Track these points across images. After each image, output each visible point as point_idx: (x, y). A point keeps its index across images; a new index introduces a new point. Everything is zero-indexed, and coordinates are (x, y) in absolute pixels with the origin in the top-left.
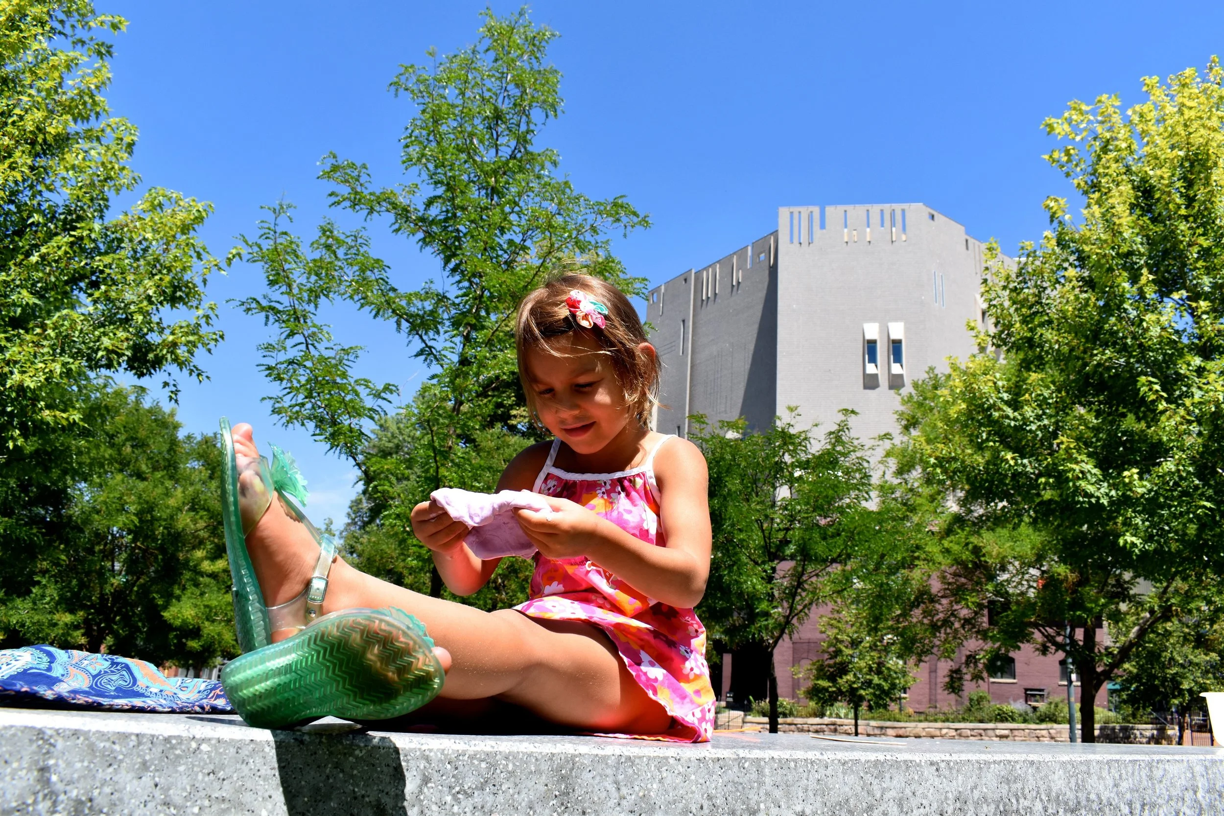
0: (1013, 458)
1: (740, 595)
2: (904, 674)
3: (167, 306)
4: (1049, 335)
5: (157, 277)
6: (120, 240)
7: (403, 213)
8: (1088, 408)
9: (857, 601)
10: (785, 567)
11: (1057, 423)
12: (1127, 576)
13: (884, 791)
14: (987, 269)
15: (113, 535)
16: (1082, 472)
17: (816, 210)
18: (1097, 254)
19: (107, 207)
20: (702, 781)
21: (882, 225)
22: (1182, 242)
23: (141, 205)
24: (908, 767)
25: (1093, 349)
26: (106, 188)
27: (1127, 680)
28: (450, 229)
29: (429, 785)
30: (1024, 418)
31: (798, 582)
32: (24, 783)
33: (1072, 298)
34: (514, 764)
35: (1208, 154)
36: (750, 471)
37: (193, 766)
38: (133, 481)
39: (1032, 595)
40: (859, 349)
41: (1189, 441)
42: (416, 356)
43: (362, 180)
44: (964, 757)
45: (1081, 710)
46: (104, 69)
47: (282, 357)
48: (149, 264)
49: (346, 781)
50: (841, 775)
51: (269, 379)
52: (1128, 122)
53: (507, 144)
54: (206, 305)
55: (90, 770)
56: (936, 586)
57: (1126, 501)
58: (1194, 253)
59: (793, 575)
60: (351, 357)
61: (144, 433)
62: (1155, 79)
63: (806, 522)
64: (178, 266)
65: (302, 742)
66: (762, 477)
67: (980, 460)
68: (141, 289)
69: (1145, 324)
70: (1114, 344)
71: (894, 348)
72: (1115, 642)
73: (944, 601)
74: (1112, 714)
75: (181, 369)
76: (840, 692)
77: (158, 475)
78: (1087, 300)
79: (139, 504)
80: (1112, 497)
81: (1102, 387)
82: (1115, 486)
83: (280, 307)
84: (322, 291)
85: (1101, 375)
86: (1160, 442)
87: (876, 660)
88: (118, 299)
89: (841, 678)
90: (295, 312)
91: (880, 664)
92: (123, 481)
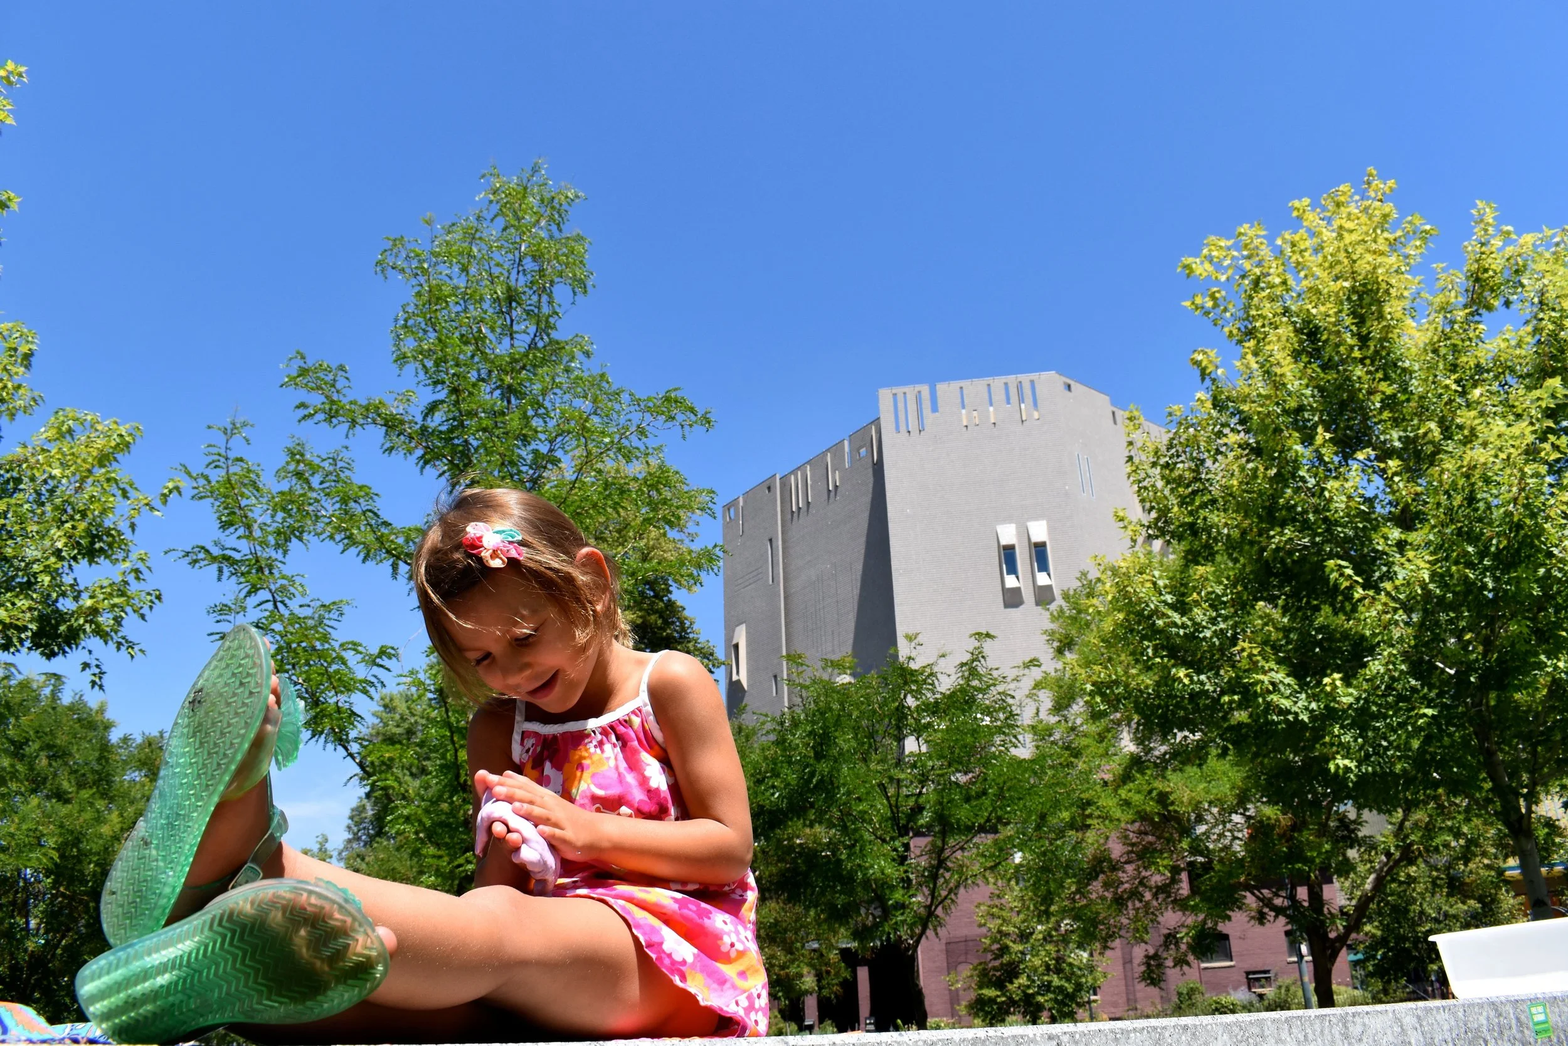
0: (1187, 675)
1: (866, 882)
2: (1091, 969)
3: (84, 562)
4: (1215, 517)
5: (68, 525)
6: (18, 481)
7: (392, 424)
8: (1273, 604)
9: (1017, 878)
10: (920, 843)
11: (1234, 626)
12: (1351, 812)
14: (1131, 443)
15: (25, 879)
16: (1273, 684)
17: (925, 390)
18: (1259, 413)
21: (1008, 402)
22: (1360, 390)
23: (45, 433)
25: (1269, 530)
27: (1370, 947)
28: (456, 442)
30: (1195, 624)
31: (940, 862)
33: (1237, 469)
35: (1378, 283)
36: (864, 723)
38: (52, 804)
39: (1238, 849)
40: (994, 558)
41: (1396, 633)
43: (339, 385)
45: (1316, 990)
48: (57, 508)
52: (1279, 253)
53: (525, 330)
54: (134, 556)
56: (1117, 850)
57: (1331, 714)
58: (1376, 402)
59: (930, 852)
60: (334, 615)
61: (65, 738)
62: (1306, 201)
63: (942, 781)
64: (96, 508)
66: (880, 728)
67: (1148, 681)
68: (47, 542)
69: (1327, 494)
70: (1294, 521)
71: (1037, 553)
72: (1350, 899)
73: (1129, 868)
74: (1358, 993)
75: (106, 643)
76: (1012, 1002)
77: (85, 794)
78: (1256, 469)
79: (61, 834)
80: (1313, 711)
81: (1287, 576)
82: (1314, 697)
83: (237, 556)
84: (292, 533)
85: (1282, 561)
86: (1363, 637)
87: (1054, 955)
88: (15, 557)
89: (1012, 983)
90: (257, 561)
91: (1059, 960)
92: (39, 806)
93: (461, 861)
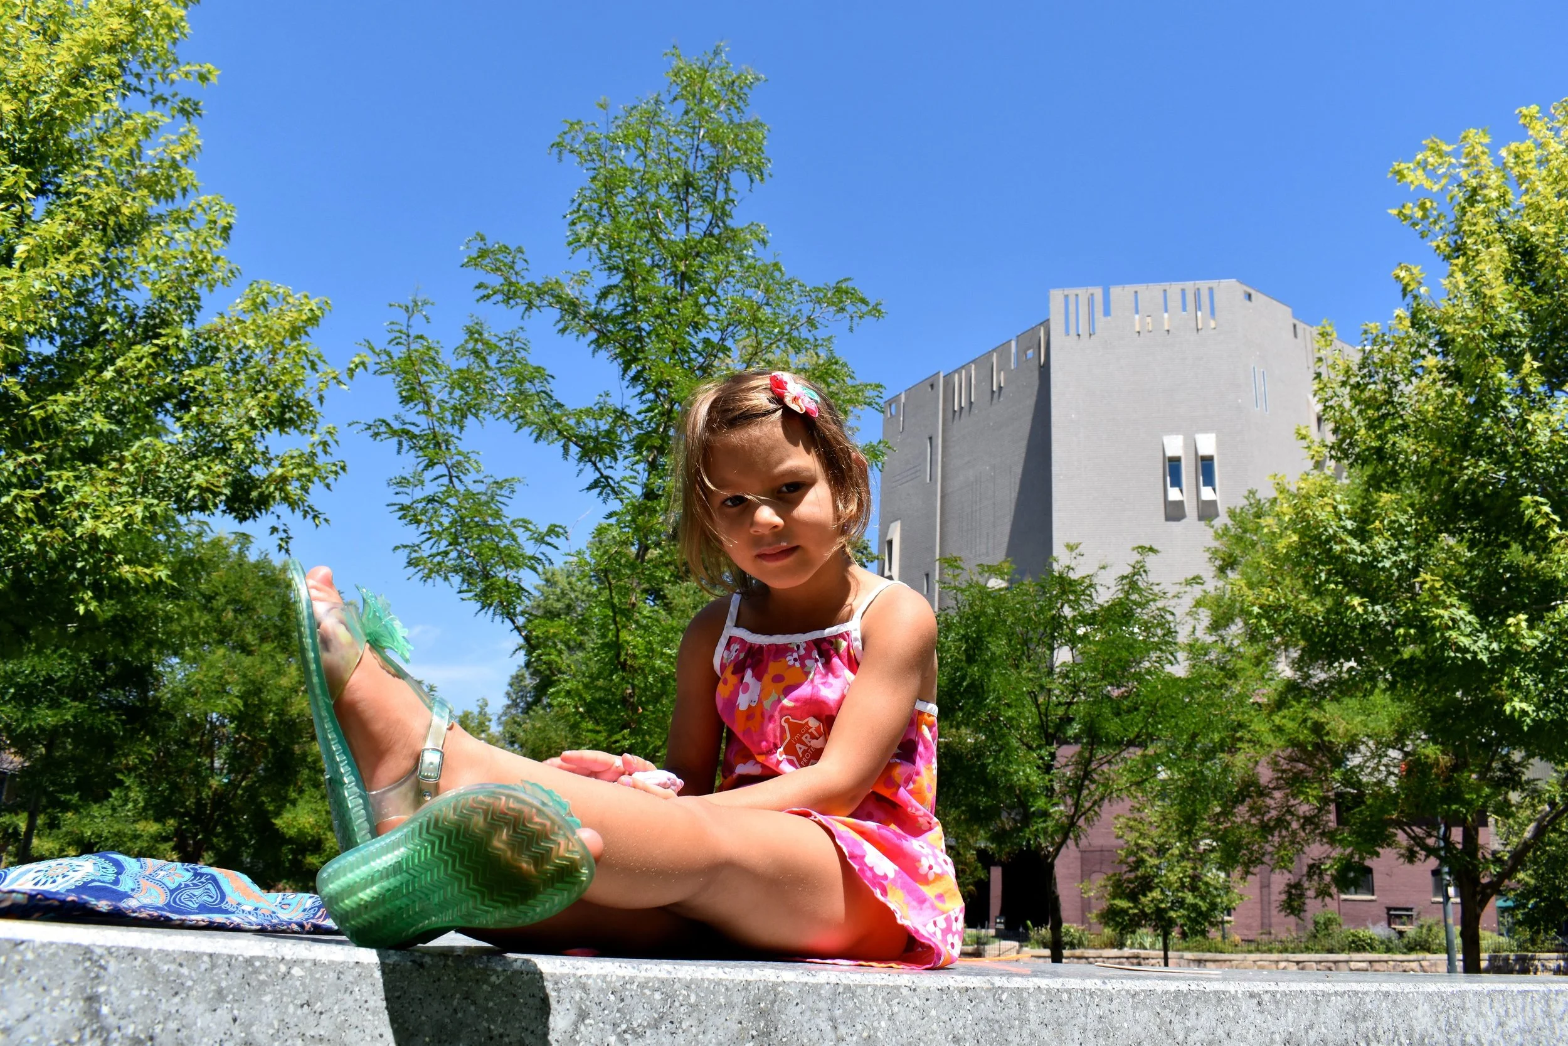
0: (1361, 604)
1: (1010, 789)
2: (1228, 889)
3: (275, 431)
4: (1405, 443)
5: (261, 395)
6: (215, 349)
7: (571, 308)
8: (1458, 537)
9: (1162, 795)
10: (1066, 753)
11: (1418, 558)
12: (1517, 756)
13: (1188, 1031)
14: (1320, 359)
15: (211, 722)
16: (1453, 620)
17: (1098, 292)
18: (1463, 336)
19: (198, 308)
20: (945, 1018)
21: (1184, 309)
23: (241, 304)
24: (1219, 1001)
25: (1463, 460)
26: (196, 285)
27: (1522, 895)
28: (629, 326)
29: (587, 1021)
30: (1374, 552)
31: (1085, 773)
32: (68, 1017)
33: (1433, 394)
34: (697, 995)
36: (1019, 629)
37: (282, 995)
38: (237, 655)
39: (1393, 785)
40: (1158, 469)
42: (589, 489)
43: (517, 268)
44: (1295, 987)
45: (1462, 934)
46: (192, 135)
47: (419, 493)
48: (250, 378)
49: (478, 1016)
50: (1130, 1012)
51: (403, 521)
52: (1503, 167)
53: (701, 215)
54: (322, 428)
55: (151, 1000)
56: (1265, 774)
57: (1510, 657)
59: (1077, 763)
60: (506, 492)
61: (249, 594)
62: (1534, 109)
63: (1093, 693)
64: (287, 379)
65: (422, 965)
66: (1035, 637)
67: (1318, 608)
68: (242, 411)
69: (1529, 426)
70: (1491, 452)
71: (1203, 467)
72: (1505, 845)
73: (1277, 794)
74: (1504, 940)
75: (293, 510)
76: (1144, 915)
77: (267, 647)
78: (1453, 396)
79: (244, 684)
80: (1493, 651)
81: (1475, 509)
82: (1496, 637)
83: (416, 431)
84: (469, 409)
85: (1474, 494)
86: (1555, 580)
87: (1190, 872)
88: (213, 424)
89: (1145, 895)
90: (435, 437)
91: (1195, 878)
92: (224, 656)
93: (618, 737)
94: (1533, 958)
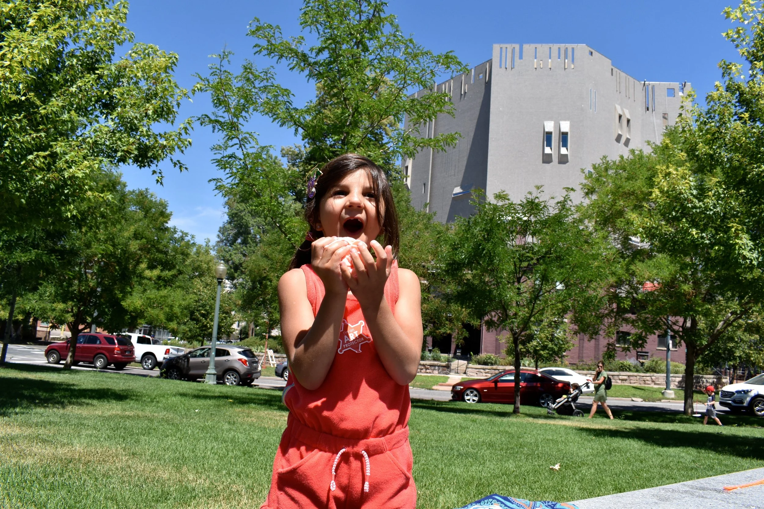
0: (695, 232)
2: (567, 341)
7: (304, 58)
14: (682, 107)
16: (743, 245)
17: (517, 47)
19: (113, 54)
21: (559, 58)
30: (706, 206)
40: (540, 137)
43: (276, 36)
47: (225, 153)
51: (218, 168)
68: (142, 109)
71: (563, 137)
76: (528, 352)
83: (222, 120)
89: (529, 343)
90: (232, 125)
94: (702, 377)
